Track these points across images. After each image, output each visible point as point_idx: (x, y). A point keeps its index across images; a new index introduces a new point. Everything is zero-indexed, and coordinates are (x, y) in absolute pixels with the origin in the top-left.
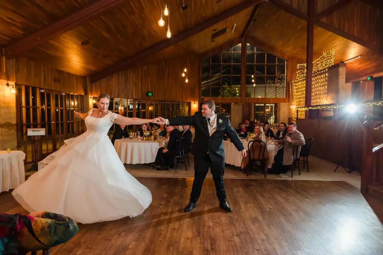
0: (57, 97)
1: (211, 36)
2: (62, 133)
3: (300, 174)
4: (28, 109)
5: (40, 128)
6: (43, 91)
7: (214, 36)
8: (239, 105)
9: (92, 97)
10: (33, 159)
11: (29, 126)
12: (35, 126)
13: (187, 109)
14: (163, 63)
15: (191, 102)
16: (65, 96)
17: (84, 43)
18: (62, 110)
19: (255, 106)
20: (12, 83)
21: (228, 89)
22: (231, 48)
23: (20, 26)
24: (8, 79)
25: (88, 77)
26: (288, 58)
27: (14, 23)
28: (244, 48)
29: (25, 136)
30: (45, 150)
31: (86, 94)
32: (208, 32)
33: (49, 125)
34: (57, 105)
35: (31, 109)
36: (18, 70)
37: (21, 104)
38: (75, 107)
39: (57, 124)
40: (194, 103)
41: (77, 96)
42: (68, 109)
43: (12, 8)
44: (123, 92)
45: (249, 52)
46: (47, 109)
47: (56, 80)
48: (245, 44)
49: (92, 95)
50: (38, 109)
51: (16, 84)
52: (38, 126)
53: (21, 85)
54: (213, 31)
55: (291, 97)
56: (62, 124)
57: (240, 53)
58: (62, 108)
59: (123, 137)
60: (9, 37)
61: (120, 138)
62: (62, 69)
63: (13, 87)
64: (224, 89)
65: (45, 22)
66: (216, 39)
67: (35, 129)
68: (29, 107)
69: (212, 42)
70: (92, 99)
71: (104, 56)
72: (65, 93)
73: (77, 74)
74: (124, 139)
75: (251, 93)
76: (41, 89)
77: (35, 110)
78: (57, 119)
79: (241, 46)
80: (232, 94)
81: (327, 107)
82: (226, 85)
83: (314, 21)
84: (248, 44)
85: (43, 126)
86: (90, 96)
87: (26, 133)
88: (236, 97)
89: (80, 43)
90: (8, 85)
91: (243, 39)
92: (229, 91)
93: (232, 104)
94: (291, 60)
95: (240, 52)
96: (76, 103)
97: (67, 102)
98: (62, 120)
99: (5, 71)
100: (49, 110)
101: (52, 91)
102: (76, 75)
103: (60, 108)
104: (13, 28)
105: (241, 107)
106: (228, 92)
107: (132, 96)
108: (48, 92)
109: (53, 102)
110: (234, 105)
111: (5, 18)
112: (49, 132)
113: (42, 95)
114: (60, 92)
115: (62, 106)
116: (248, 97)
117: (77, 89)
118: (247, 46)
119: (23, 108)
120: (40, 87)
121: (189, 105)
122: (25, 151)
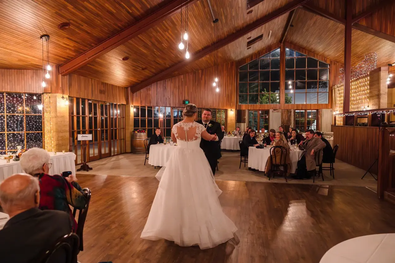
0: (102, 106)
1: (246, 44)
2: (107, 139)
3: (323, 180)
4: (78, 118)
5: (88, 134)
6: (90, 102)
7: (250, 43)
8: (278, 112)
9: (133, 106)
10: (82, 161)
11: (79, 133)
12: (84, 133)
13: (224, 116)
14: (200, 71)
15: (228, 109)
16: (109, 105)
17: (125, 59)
18: (106, 119)
19: (295, 112)
20: (66, 96)
21: (267, 95)
22: (269, 54)
23: (73, 49)
24: (63, 93)
25: (129, 88)
26: (331, 62)
27: (68, 47)
28: (283, 53)
29: (76, 141)
30: (92, 154)
31: (128, 103)
32: (243, 40)
33: (96, 132)
34: (102, 114)
35: (81, 118)
36: (71, 85)
37: (73, 113)
38: (118, 116)
39: (102, 131)
40: (231, 110)
41: (119, 105)
42: (112, 117)
43: (67, 36)
44: (161, 100)
45: (287, 57)
46: (94, 117)
47: (101, 92)
48: (284, 50)
49: (132, 104)
50: (86, 117)
51: (69, 97)
52: (87, 132)
53: (73, 97)
54: (248, 39)
55: (334, 102)
56: (107, 131)
57: (279, 59)
58: (107, 117)
59: (158, 142)
60: (64, 58)
61: (155, 143)
62: (107, 82)
63: (67, 99)
64: (263, 95)
65: (93, 44)
66: (252, 46)
67: (84, 135)
68: (79, 116)
69: (248, 49)
70: (133, 108)
71: (143, 69)
72: (110, 103)
73: (120, 86)
74: (159, 145)
75: (291, 99)
76: (89, 100)
77: (84, 118)
78: (102, 127)
79: (279, 51)
80: (271, 100)
81: (361, 114)
82: (265, 91)
83: (352, 24)
84: (287, 49)
85: (90, 132)
86: (131, 106)
87: (77, 138)
88: (274, 104)
89: (122, 59)
90: (63, 97)
91: (282, 44)
92: (268, 98)
93: (271, 111)
94: (334, 64)
95: (279, 57)
96: (119, 111)
97: (111, 111)
98: (106, 127)
99: (61, 86)
100: (96, 119)
101: (99, 101)
102: (118, 86)
103: (105, 116)
104: (68, 51)
105: (280, 114)
106: (266, 98)
107: (170, 104)
108: (95, 103)
109: (99, 111)
110: (273, 111)
111: (61, 44)
112: (95, 138)
113: (90, 105)
114: (105, 102)
115: (106, 114)
116: (288, 103)
117: (120, 100)
118: (286, 51)
119: (74, 117)
120: (89, 99)
121: (226, 111)
122: (76, 153)
